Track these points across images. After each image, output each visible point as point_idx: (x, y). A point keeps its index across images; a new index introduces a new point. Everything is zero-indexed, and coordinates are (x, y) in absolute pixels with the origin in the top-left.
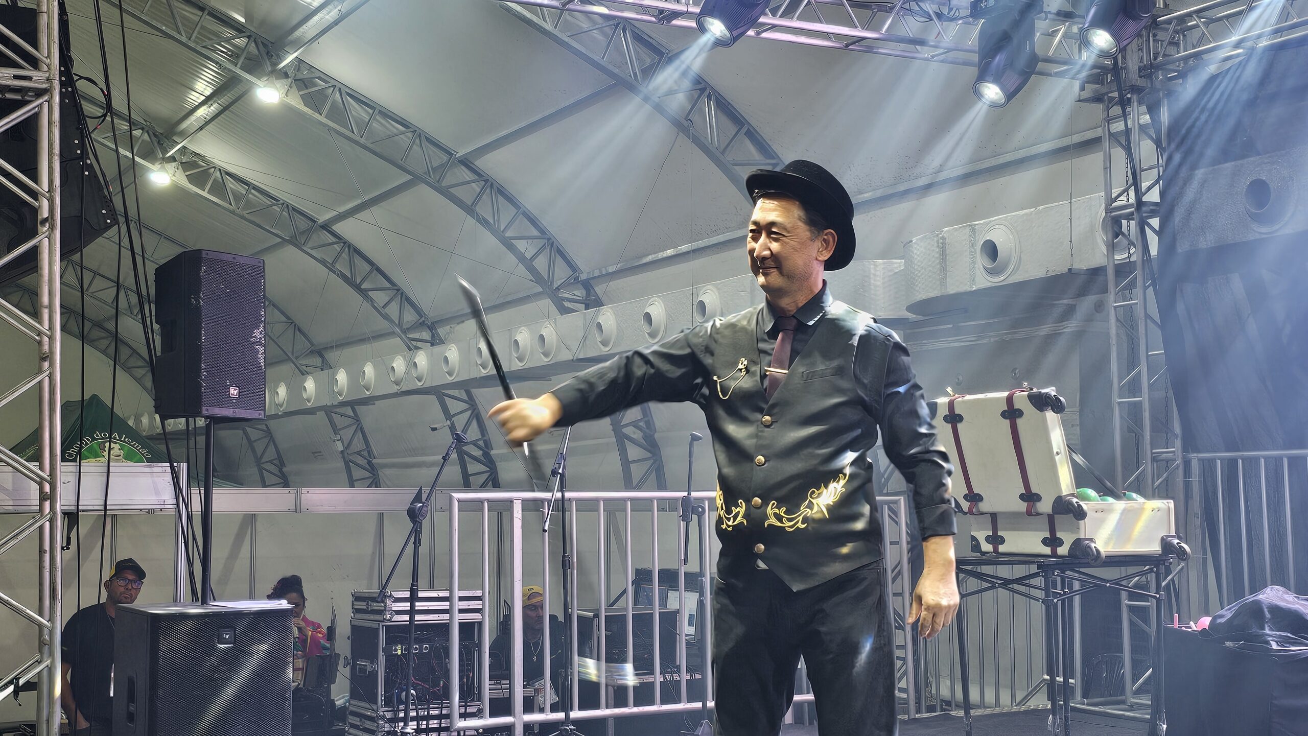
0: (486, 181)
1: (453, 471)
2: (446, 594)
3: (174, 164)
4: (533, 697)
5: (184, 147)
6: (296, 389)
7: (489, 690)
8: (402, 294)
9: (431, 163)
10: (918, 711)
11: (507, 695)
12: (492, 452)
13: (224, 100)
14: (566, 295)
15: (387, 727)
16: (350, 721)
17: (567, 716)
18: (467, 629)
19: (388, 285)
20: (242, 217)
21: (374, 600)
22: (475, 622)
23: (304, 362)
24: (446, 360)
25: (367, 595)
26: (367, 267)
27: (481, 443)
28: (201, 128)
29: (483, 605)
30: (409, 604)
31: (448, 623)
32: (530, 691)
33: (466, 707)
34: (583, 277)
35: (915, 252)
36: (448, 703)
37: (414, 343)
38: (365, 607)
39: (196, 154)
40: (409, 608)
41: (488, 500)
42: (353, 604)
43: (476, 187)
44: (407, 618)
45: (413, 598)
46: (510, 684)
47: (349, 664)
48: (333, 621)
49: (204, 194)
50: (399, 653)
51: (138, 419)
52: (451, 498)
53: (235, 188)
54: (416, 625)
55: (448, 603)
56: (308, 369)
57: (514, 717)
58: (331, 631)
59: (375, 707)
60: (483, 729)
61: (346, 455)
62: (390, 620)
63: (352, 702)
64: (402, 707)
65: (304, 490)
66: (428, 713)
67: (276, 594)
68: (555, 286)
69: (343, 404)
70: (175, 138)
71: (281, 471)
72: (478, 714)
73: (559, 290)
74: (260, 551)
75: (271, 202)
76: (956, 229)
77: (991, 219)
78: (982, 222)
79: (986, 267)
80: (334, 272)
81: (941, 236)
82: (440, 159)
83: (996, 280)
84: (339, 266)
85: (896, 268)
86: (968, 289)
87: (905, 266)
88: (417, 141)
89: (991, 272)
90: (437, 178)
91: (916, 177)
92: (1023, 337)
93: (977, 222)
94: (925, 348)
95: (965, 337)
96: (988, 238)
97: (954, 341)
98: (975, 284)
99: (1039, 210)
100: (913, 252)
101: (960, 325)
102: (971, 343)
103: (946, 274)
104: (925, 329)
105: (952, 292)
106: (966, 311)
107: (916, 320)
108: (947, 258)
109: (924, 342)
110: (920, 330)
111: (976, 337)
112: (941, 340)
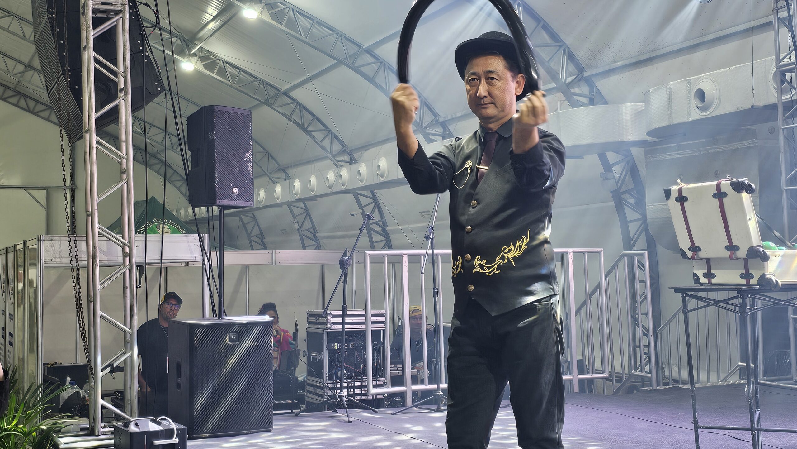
1: (364, 240)
2: (363, 312)
3: (196, 58)
4: (417, 375)
5: (201, 48)
6: (270, 192)
7: (391, 371)
8: (332, 133)
9: (348, 52)
10: (658, 386)
11: (401, 374)
12: (387, 228)
13: (224, 18)
14: (431, 132)
15: (330, 393)
16: (307, 389)
17: (438, 387)
18: (377, 334)
19: (323, 128)
20: (237, 89)
21: (321, 316)
22: (381, 330)
23: (275, 176)
24: (359, 172)
25: (316, 313)
26: (311, 117)
27: (381, 223)
28: (211, 36)
29: (386, 319)
30: (341, 318)
31: (365, 330)
32: (415, 372)
33: (376, 381)
34: (441, 120)
35: (652, 97)
36: (366, 379)
37: (340, 163)
38: (315, 321)
39: (209, 52)
40: (341, 321)
41: (387, 255)
42: (308, 319)
43: (375, 66)
44: (340, 327)
45: (344, 315)
46: (403, 367)
47: (307, 355)
48: (297, 329)
49: (214, 75)
50: (336, 348)
51: (178, 211)
52: (365, 253)
53: (230, 71)
54: (346, 331)
55: (365, 318)
56: (277, 180)
57: (406, 387)
58: (295, 335)
59: (322, 381)
60: (387, 394)
61: (300, 231)
62: (330, 329)
63: (308, 378)
64: (338, 381)
65: (277, 251)
66: (354, 384)
67: (262, 312)
68: (424, 125)
69: (298, 200)
70: (196, 42)
71: (262, 241)
72: (384, 385)
73: (426, 128)
74: (252, 288)
75: (253, 79)
76: (678, 83)
77: (701, 75)
78: (695, 77)
79: (698, 106)
80: (291, 121)
81: (668, 87)
82: (353, 49)
83: (704, 114)
84: (294, 117)
85: (639, 108)
86: (687, 121)
87: (645, 106)
88: (340, 39)
89: (701, 109)
90: (352, 62)
91: (651, 51)
92: (722, 150)
93: (692, 78)
94: (659, 159)
95: (684, 151)
96: (699, 88)
97: (677, 154)
98: (691, 117)
99: (731, 69)
100: (650, 98)
101: (681, 144)
102: (688, 155)
103: (672, 111)
104: (658, 147)
105: (676, 122)
106: (685, 135)
107: (653, 141)
108: (673, 101)
109: (658, 155)
110: (655, 147)
111: (691, 151)
112: (668, 153)
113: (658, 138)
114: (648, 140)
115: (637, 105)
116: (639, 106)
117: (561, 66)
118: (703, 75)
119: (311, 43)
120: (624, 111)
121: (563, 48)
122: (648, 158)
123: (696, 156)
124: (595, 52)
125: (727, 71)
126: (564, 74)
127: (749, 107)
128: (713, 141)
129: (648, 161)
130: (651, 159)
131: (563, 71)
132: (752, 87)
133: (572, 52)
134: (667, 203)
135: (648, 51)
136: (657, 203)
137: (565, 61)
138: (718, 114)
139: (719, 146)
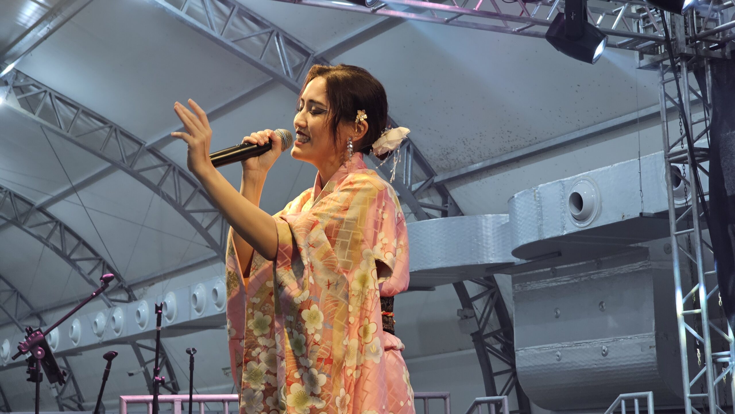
0: (170, 165)
8: (104, 262)
9: (124, 151)
19: (91, 255)
23: (26, 323)
24: (138, 314)
26: (75, 242)
27: (170, 385)
35: (517, 205)
43: (162, 171)
61: (60, 400)
69: (56, 355)
76: (549, 186)
77: (576, 176)
78: (569, 178)
79: (575, 215)
80: (48, 246)
81: (537, 191)
82: (131, 148)
83: (582, 225)
84: (52, 241)
85: (502, 221)
86: (560, 234)
87: (510, 219)
88: (114, 134)
89: (578, 219)
90: (130, 164)
91: (517, 149)
92: (607, 276)
93: (565, 179)
94: (529, 288)
95: (561, 277)
96: (575, 191)
97: (552, 282)
98: (566, 229)
99: (614, 167)
100: (515, 206)
101: (556, 268)
102: (565, 283)
103: (542, 222)
104: (529, 273)
105: (547, 237)
106: (560, 254)
107: (520, 263)
108: (543, 209)
109: (528, 283)
110: (524, 274)
111: (569, 277)
112: (541, 281)
113: (526, 259)
114: (513, 263)
115: (500, 217)
116: (502, 219)
117: (405, 168)
118: (579, 175)
119: (74, 138)
120: (484, 224)
121: (405, 146)
122: (516, 287)
123: (576, 283)
124: (447, 149)
125: (608, 170)
126: (409, 179)
127: (638, 215)
128: (596, 264)
129: (516, 292)
130: (520, 288)
131: (407, 175)
132: (640, 189)
133: (418, 150)
134: (541, 346)
135: (513, 149)
136: (529, 347)
137: (410, 161)
138: (599, 225)
139: (603, 270)
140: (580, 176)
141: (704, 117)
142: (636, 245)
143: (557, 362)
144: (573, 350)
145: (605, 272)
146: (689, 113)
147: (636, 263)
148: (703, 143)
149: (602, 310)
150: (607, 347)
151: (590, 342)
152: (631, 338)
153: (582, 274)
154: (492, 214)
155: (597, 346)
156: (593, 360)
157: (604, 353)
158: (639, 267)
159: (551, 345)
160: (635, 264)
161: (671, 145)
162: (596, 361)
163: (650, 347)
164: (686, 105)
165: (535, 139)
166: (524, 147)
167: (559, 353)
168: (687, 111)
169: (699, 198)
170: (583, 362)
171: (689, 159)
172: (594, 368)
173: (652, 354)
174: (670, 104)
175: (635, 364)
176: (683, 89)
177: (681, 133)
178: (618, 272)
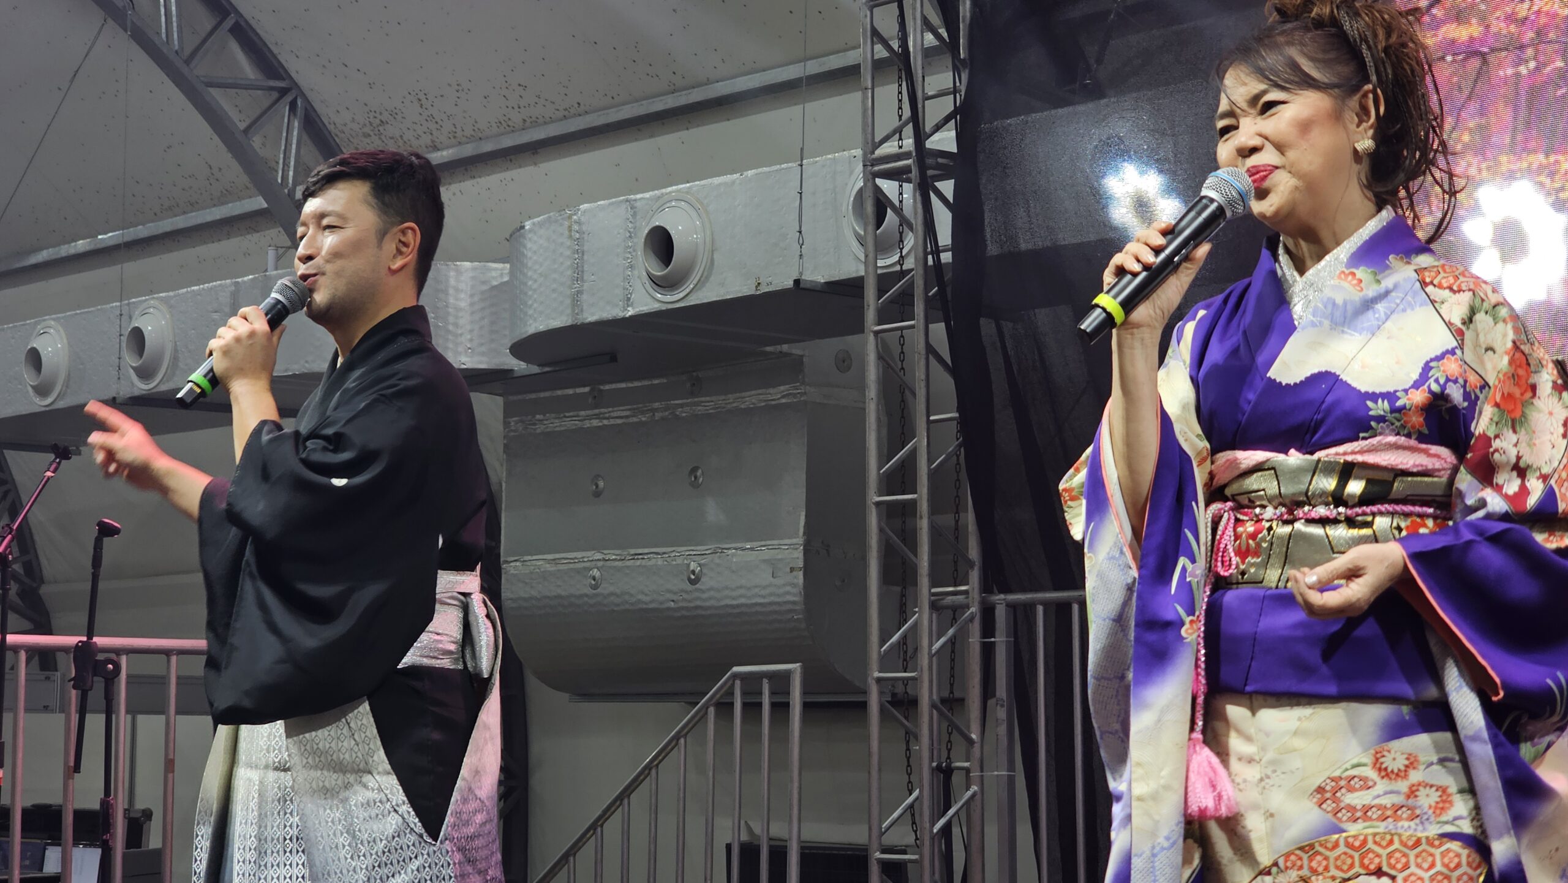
35: (529, 246)
76: (602, 208)
77: (664, 191)
78: (647, 195)
79: (653, 275)
81: (575, 217)
83: (669, 298)
85: (494, 278)
86: (621, 315)
87: (512, 273)
89: (661, 284)
91: (535, 123)
92: (711, 411)
93: (639, 196)
94: (540, 429)
95: (610, 409)
96: (657, 224)
97: (590, 418)
98: (632, 305)
99: (747, 176)
100: (525, 247)
101: (602, 387)
102: (619, 421)
103: (582, 286)
104: (542, 395)
105: (591, 319)
106: (613, 358)
107: (527, 373)
108: (585, 257)
109: (538, 417)
110: (533, 396)
111: (629, 410)
112: (567, 414)
113: (538, 366)
114: (512, 371)
115: (490, 270)
116: (494, 274)
117: (283, 148)
118: (669, 189)
120: (452, 282)
121: (289, 98)
122: (512, 424)
123: (641, 423)
124: (381, 114)
125: (733, 182)
126: (291, 173)
127: (789, 283)
128: (688, 385)
129: (512, 434)
130: (520, 427)
131: (286, 164)
132: (798, 229)
133: (315, 111)
134: (557, 556)
135: (528, 124)
136: (532, 555)
137: (295, 133)
138: (706, 301)
139: (703, 399)
140: (670, 192)
141: (952, 85)
142: (778, 348)
143: (588, 591)
144: (628, 567)
145: (708, 404)
146: (920, 75)
147: (774, 387)
148: (945, 140)
149: (695, 485)
150: (700, 565)
151: (664, 553)
152: (752, 549)
153: (656, 405)
154: (471, 262)
155: (679, 561)
156: (669, 591)
157: (693, 577)
158: (779, 396)
159: (579, 555)
160: (771, 391)
161: (877, 139)
162: (675, 593)
163: (792, 570)
164: (915, 58)
165: (577, 105)
166: (552, 121)
167: (596, 573)
168: (916, 70)
169: (930, 257)
170: (646, 595)
171: (914, 174)
172: (669, 609)
173: (794, 585)
174: (881, 52)
175: (756, 604)
176: (912, 23)
177: (900, 117)
178: (735, 405)
